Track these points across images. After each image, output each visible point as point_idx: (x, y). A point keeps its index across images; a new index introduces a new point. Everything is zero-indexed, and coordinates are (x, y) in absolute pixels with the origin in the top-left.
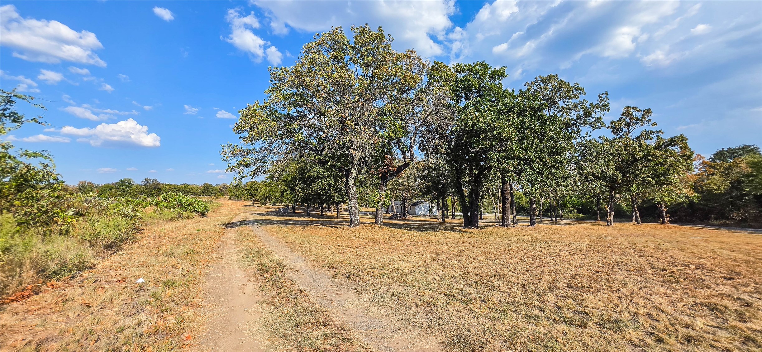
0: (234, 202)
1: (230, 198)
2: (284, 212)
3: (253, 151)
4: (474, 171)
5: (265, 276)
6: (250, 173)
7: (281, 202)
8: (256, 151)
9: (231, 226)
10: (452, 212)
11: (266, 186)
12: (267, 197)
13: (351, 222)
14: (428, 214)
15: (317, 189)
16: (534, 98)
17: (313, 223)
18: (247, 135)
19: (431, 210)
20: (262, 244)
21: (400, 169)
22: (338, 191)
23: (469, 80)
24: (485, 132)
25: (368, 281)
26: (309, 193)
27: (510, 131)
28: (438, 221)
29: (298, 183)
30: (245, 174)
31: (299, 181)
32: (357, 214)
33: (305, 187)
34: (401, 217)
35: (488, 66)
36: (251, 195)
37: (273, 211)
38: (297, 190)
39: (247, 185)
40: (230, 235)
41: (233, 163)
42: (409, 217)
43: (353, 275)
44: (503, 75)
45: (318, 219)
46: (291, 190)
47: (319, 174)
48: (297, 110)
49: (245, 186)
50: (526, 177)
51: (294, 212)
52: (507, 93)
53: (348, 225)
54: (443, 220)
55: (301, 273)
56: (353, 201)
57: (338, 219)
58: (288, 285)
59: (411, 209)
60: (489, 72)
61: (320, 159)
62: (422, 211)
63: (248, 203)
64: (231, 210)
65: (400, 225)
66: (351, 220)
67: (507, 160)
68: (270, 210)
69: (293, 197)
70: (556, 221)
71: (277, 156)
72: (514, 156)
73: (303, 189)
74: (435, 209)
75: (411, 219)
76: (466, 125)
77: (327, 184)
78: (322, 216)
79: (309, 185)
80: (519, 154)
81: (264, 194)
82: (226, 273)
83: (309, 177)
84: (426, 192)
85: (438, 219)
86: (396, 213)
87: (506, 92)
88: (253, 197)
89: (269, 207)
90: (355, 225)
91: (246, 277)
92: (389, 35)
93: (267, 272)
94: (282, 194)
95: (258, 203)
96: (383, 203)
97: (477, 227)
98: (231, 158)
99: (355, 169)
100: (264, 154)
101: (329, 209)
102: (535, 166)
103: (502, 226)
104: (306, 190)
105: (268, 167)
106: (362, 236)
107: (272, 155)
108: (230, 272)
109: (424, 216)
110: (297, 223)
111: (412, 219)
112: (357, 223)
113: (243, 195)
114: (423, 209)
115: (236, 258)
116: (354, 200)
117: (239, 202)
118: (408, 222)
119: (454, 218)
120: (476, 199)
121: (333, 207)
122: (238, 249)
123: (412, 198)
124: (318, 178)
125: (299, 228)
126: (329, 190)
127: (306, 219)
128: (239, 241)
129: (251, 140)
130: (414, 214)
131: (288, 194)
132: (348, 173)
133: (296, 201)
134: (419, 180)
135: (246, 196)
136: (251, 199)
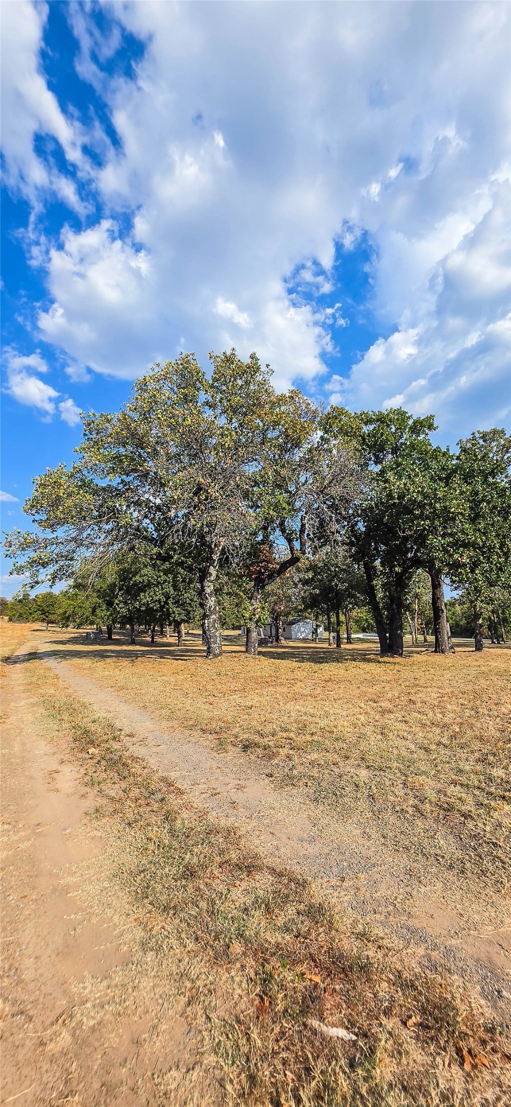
0: (17, 625)
1: (10, 620)
2: (95, 639)
3: (56, 542)
4: (396, 569)
5: (90, 751)
6: (49, 577)
7: (92, 623)
8: (59, 541)
9: (15, 662)
10: (347, 633)
11: (69, 599)
12: (70, 616)
13: (209, 651)
14: (310, 637)
15: (148, 601)
16: (484, 457)
17: (144, 654)
18: (44, 517)
19: (315, 632)
20: (71, 691)
21: (284, 566)
22: (182, 605)
23: (382, 434)
24: (421, 506)
25: (289, 757)
26: (134, 607)
27: (458, 505)
28: (329, 647)
29: (118, 594)
30: (41, 577)
31: (120, 590)
32: (218, 638)
33: (129, 600)
34: (272, 643)
35: (407, 415)
36: (44, 614)
37: (77, 637)
38: (117, 604)
39: (37, 599)
40: (15, 677)
41: (22, 561)
42: (283, 642)
43: (257, 745)
44: (430, 427)
45: (149, 649)
46: (107, 604)
47: (150, 579)
48: (122, 480)
49: (34, 600)
50: (483, 574)
51: (110, 638)
52: (440, 452)
53: (203, 656)
54: (338, 646)
55: (153, 743)
56: (212, 617)
57: (179, 648)
58: (136, 768)
59: (284, 631)
60: (411, 422)
61: (160, 554)
62: (301, 633)
63: (37, 625)
64: (12, 637)
65: (277, 653)
66: (209, 648)
67: (458, 549)
68: (73, 635)
69: (111, 615)
70: (499, 643)
71: (90, 550)
72: (469, 542)
73: (126, 603)
74: (320, 630)
75: (286, 645)
76: (390, 496)
77: (162, 595)
78: (153, 644)
79: (135, 597)
80: (476, 540)
81: (66, 612)
82: (17, 748)
83: (135, 584)
84: (312, 603)
85: (330, 645)
86: (263, 637)
87: (437, 450)
88: (47, 617)
89: (71, 631)
90: (216, 656)
91: (54, 754)
92: (268, 366)
93: (92, 742)
94: (94, 612)
95: (54, 625)
96: (259, 620)
97: (401, 655)
98: (19, 553)
99: (215, 567)
100: (73, 545)
101: (162, 633)
102: (493, 559)
103: (436, 651)
104: (131, 603)
105: (76, 566)
106: (229, 673)
107: (83, 549)
108: (24, 744)
109: (304, 640)
110: (119, 655)
111: (289, 645)
112: (217, 652)
113: (31, 614)
114: (302, 629)
115: (30, 717)
116: (214, 616)
117: (24, 624)
118: (287, 650)
119: (351, 643)
120: (398, 611)
121: (168, 629)
122: (32, 700)
123: (289, 613)
124: (149, 585)
125: (125, 662)
126: (166, 603)
127: (131, 648)
128: (31, 687)
129: (52, 525)
130: (288, 638)
131: (103, 610)
132: (204, 575)
133: (114, 621)
134: (300, 585)
135: (35, 616)
136: (43, 620)
